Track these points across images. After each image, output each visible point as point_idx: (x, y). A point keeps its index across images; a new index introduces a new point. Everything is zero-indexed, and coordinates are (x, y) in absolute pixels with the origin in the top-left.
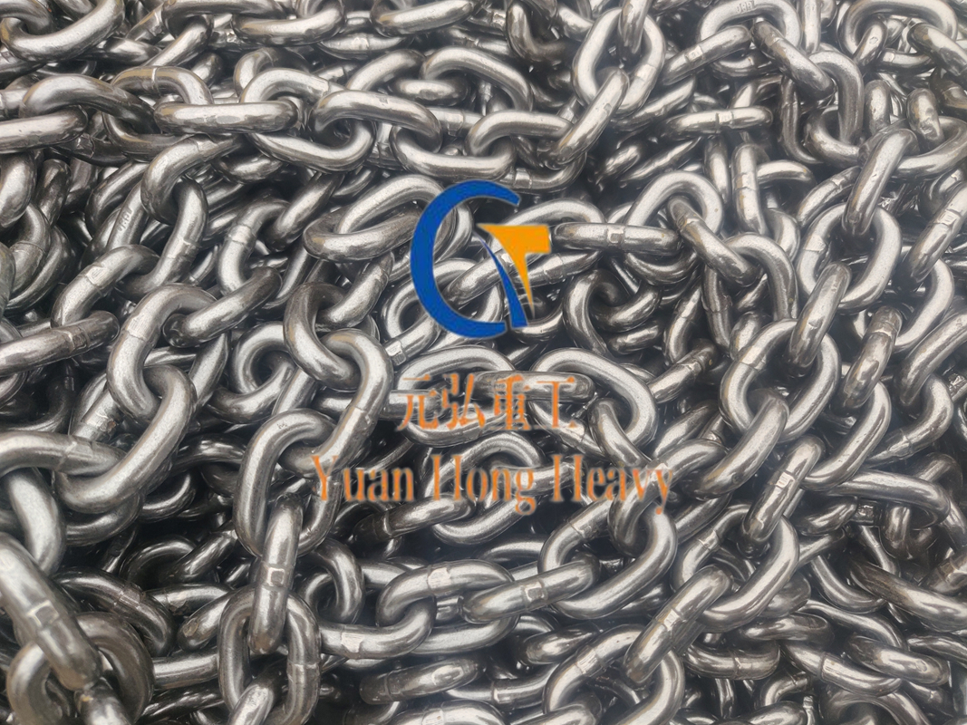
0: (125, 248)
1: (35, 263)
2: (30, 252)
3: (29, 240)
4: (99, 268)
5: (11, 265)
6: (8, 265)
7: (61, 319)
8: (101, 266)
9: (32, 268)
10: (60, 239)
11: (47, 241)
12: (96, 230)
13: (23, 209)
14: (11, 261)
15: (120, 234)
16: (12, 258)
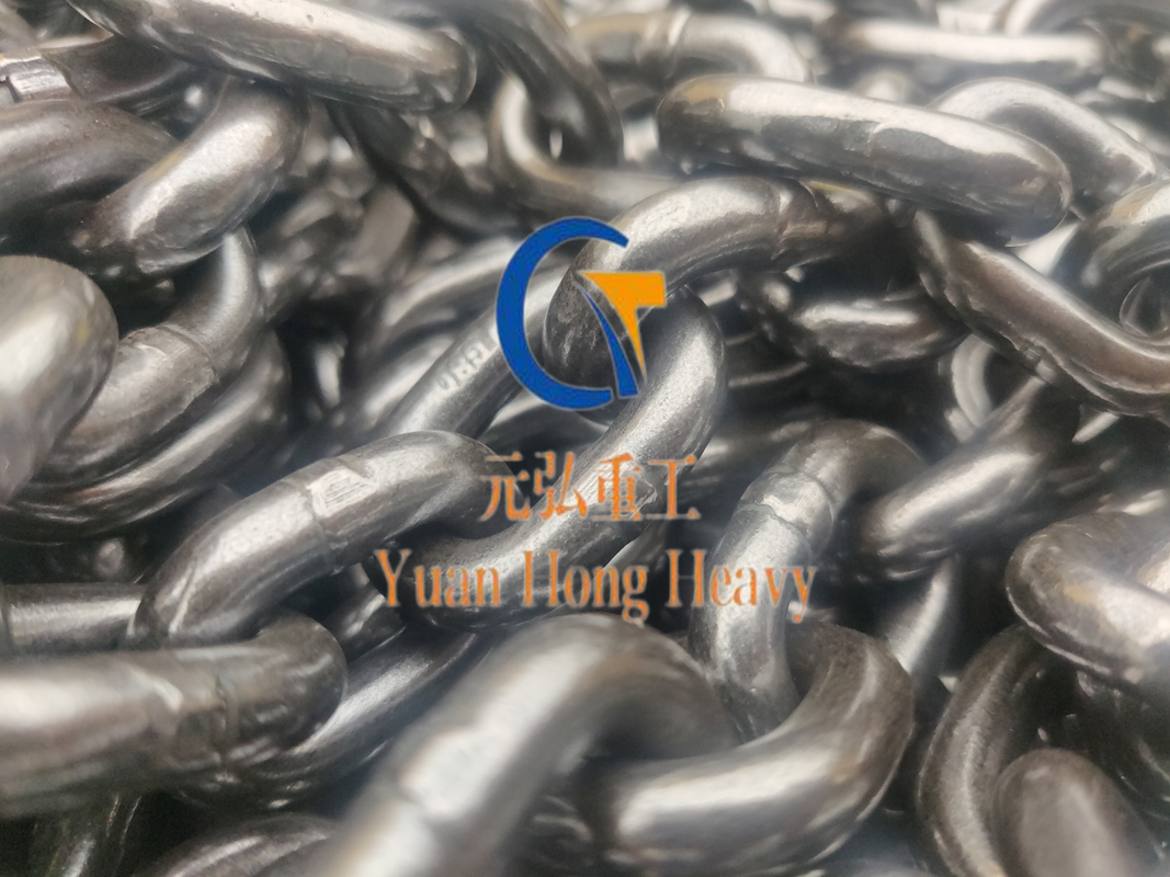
0: (437, 438)
1: (178, 400)
2: (180, 362)
3: (191, 327)
4: (355, 477)
5: (87, 373)
6: (78, 369)
7: (172, 610)
8: (362, 473)
9: (159, 412)
10: (268, 373)
11: (235, 356)
12: (356, 378)
13: (214, 238)
14: (94, 362)
15: (440, 395)
16: (109, 357)
